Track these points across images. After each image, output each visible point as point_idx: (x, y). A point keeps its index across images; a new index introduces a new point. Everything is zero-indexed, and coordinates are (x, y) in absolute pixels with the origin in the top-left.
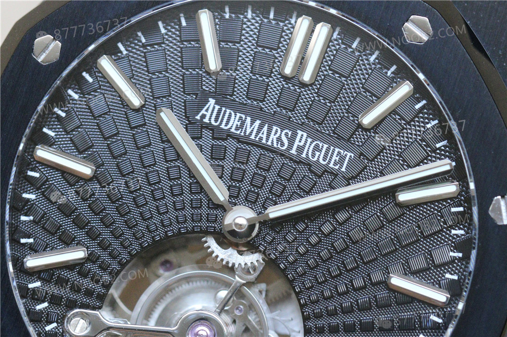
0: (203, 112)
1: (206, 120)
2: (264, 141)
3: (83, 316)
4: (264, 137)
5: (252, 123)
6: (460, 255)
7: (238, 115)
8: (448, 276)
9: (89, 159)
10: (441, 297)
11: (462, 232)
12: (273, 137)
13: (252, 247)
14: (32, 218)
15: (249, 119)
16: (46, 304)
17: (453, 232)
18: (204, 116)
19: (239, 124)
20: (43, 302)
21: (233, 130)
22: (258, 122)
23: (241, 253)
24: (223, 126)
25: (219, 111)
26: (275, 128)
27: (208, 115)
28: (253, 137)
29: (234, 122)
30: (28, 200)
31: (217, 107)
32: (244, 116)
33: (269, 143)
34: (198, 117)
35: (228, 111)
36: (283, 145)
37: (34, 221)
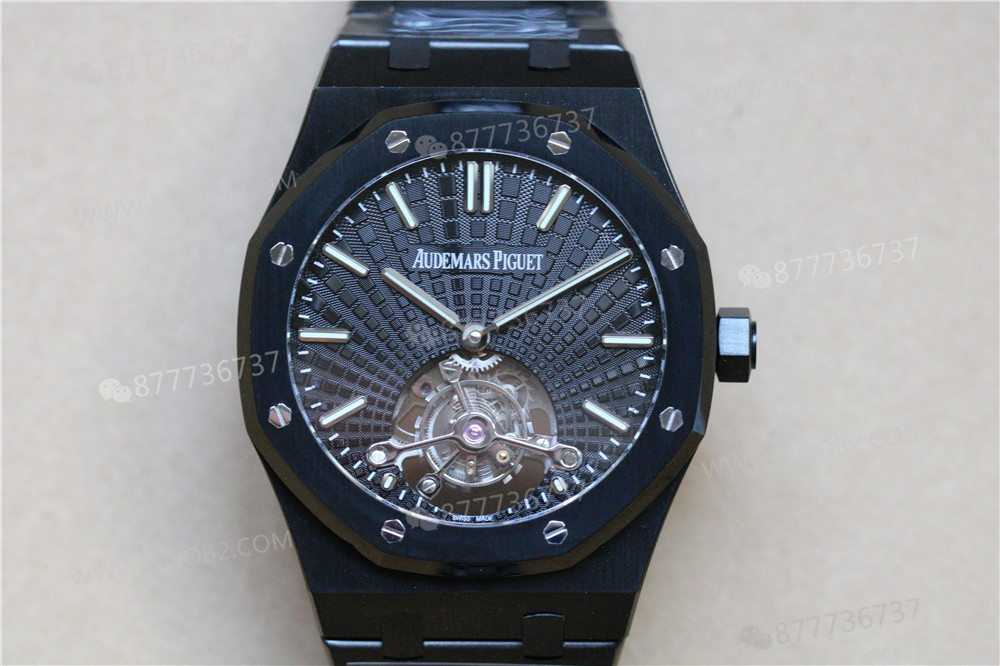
0: (417, 261)
1: (421, 266)
2: (471, 268)
3: (379, 448)
4: (470, 264)
5: (457, 256)
6: (650, 303)
7: (444, 254)
8: (646, 322)
9: (343, 326)
10: (647, 340)
11: (645, 285)
12: (477, 262)
13: (489, 353)
14: (314, 387)
15: (453, 255)
16: (348, 449)
17: (639, 288)
18: (418, 264)
19: (447, 261)
20: (345, 448)
21: (444, 267)
22: (461, 255)
23: (482, 359)
24: (435, 267)
25: (429, 255)
26: (475, 255)
27: (421, 262)
28: (461, 267)
29: (443, 260)
30: (306, 374)
31: (426, 254)
32: (449, 254)
33: (475, 268)
34: (414, 266)
35: (436, 254)
36: (486, 266)
37: (316, 389)
